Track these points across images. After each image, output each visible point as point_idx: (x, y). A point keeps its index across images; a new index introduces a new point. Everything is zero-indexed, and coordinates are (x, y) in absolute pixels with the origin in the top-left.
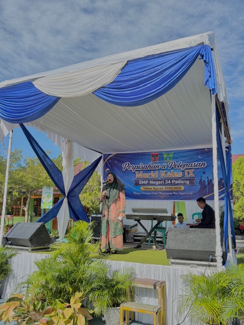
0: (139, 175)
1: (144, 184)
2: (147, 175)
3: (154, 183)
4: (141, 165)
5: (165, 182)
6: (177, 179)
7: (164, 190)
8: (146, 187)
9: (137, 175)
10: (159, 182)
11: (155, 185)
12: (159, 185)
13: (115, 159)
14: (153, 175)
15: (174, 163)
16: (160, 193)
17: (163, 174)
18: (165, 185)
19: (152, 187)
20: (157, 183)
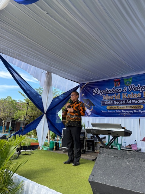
1: (109, 105)
2: (111, 97)
5: (126, 102)
6: (137, 99)
7: (126, 108)
9: (104, 98)
10: (121, 102)
11: (118, 104)
12: (121, 104)
13: (88, 87)
14: (116, 97)
15: (133, 87)
16: (123, 111)
17: (124, 96)
19: (116, 106)
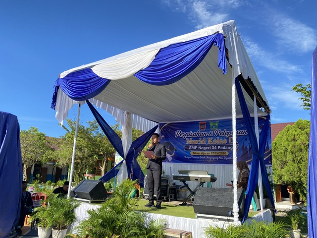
0: (189, 142)
1: (193, 150)
2: (196, 142)
3: (202, 148)
4: (191, 133)
5: (211, 147)
6: (222, 145)
7: (211, 154)
8: (195, 152)
9: (187, 142)
10: (207, 148)
11: (203, 150)
12: (206, 150)
13: (169, 128)
14: (201, 142)
15: (219, 131)
16: (207, 157)
17: (210, 141)
18: (211, 150)
19: (201, 152)
20: (205, 148)
